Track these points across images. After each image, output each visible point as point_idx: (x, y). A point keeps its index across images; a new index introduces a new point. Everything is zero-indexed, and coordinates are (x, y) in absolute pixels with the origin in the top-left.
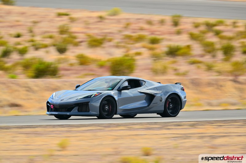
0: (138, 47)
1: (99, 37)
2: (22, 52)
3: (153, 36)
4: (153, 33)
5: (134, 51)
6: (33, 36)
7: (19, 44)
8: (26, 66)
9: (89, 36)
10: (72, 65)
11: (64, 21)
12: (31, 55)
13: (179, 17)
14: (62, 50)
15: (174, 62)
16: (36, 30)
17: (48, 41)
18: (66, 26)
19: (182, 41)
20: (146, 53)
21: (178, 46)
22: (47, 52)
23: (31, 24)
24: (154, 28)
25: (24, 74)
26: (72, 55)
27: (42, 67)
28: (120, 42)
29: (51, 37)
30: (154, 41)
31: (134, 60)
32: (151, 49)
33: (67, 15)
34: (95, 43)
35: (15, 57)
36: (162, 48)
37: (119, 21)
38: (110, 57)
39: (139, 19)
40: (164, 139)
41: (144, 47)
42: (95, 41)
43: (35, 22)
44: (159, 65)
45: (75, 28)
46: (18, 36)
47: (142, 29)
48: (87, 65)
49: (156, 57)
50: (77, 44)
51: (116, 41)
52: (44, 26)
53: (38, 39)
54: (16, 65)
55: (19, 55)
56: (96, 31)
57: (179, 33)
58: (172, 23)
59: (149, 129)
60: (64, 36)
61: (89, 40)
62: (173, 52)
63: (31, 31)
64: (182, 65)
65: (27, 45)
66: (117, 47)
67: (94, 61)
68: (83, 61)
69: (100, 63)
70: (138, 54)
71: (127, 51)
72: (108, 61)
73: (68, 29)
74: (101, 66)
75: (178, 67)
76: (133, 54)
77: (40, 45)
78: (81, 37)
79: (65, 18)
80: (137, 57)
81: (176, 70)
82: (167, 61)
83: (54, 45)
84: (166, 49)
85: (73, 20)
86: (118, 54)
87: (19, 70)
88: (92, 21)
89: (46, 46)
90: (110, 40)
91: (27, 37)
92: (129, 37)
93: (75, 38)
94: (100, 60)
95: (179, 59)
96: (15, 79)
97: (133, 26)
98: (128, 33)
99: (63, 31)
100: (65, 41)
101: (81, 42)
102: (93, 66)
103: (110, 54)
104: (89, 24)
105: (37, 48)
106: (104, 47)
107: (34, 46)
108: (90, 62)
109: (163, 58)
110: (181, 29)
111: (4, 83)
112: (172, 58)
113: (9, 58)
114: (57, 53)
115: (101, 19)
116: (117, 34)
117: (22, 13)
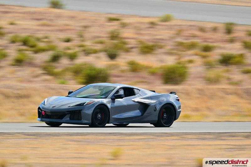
0: (189, 55)
1: (151, 44)
2: (72, 57)
3: (205, 44)
4: (205, 40)
5: (187, 59)
6: (83, 41)
7: (69, 49)
8: (77, 72)
9: (141, 42)
10: (123, 71)
11: (113, 26)
12: (81, 60)
13: (231, 24)
14: (112, 56)
15: (228, 71)
16: (87, 35)
17: (99, 47)
18: (117, 31)
19: (235, 49)
20: (198, 60)
21: (232, 55)
22: (98, 58)
23: (81, 29)
24: (207, 35)
25: (75, 79)
26: (122, 61)
27: (93, 73)
28: (173, 49)
29: (101, 43)
30: (207, 49)
31: (186, 68)
32: (204, 57)
33: (117, 20)
34: (146, 50)
35: (65, 62)
36: (215, 56)
37: (170, 28)
38: (163, 64)
39: (191, 26)
40: (217, 150)
41: (196, 55)
42: (147, 47)
43: (86, 27)
44: (212, 74)
45: (126, 33)
46: (68, 41)
47: (194, 36)
48: (138, 72)
49: (209, 66)
50: (128, 50)
51: (169, 47)
52: (94, 31)
53: (88, 44)
54: (66, 70)
55: (70, 60)
56: (147, 37)
57: (232, 41)
58: (226, 31)
59: (203, 139)
60: (115, 42)
61: (140, 46)
62: (226, 61)
63: (81, 36)
64: (236, 74)
65: (77, 49)
66: (169, 54)
67: (147, 67)
68: (134, 68)
69: (152, 70)
70: (191, 62)
71: (179, 59)
72: (161, 68)
73: (118, 34)
74: (153, 74)
75: (231, 76)
76: (186, 61)
77: (91, 50)
78: (132, 43)
79: (116, 23)
80: (190, 65)
81: (229, 79)
82: (220, 70)
83: (105, 51)
84: (219, 58)
85: (124, 25)
86: (170, 61)
87: (69, 75)
88: (143, 26)
89: (95, 52)
90: (161, 47)
91: (76, 42)
92: (180, 44)
93: (125, 43)
94: (150, 67)
95: (233, 68)
96: (66, 84)
97: (187, 33)
98: (179, 40)
99: (114, 36)
100: (116, 47)
101: (132, 48)
102: (145, 74)
103: (162, 61)
104: (140, 29)
105: (88, 53)
106: (155, 54)
107: (84, 51)
108: (141, 69)
109: (217, 66)
110: (234, 37)
111: (54, 89)
112: (225, 67)
113: (59, 63)
114: (108, 59)
115: (153, 24)
116: (169, 40)
117: (72, 18)
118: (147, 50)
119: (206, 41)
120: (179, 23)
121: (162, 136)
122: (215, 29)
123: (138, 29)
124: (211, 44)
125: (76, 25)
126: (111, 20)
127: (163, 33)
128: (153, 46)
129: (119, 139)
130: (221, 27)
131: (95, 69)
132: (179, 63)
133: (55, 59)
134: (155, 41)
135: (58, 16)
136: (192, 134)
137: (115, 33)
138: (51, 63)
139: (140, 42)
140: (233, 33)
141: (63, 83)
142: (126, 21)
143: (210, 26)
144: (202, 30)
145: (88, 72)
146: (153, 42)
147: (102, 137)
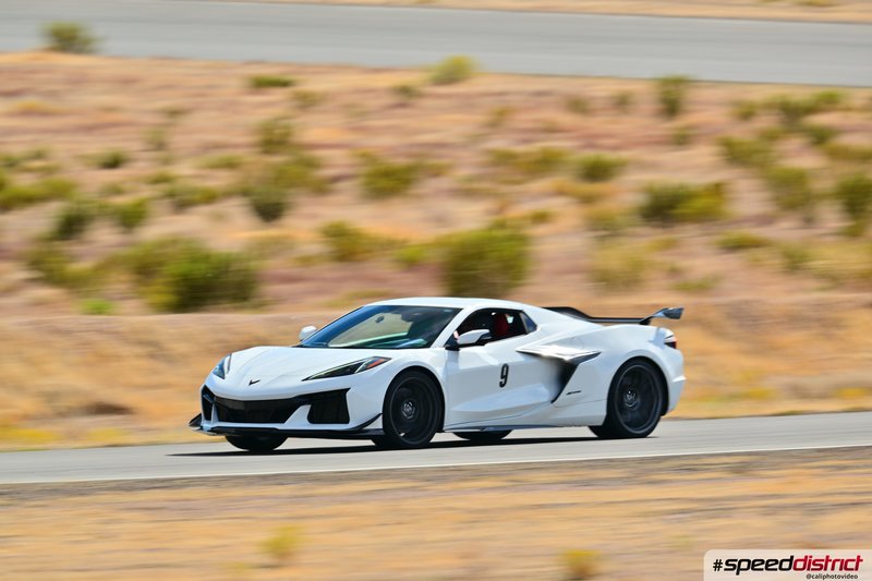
0: (534, 196)
1: (401, 162)
2: (130, 219)
3: (590, 155)
4: (590, 141)
5: (527, 208)
6: (167, 162)
7: (116, 190)
8: (144, 269)
9: (368, 158)
10: (307, 261)
11: (270, 107)
12: (162, 228)
13: (679, 82)
14: (269, 212)
15: (669, 245)
16: (179, 140)
17: (221, 180)
18: (285, 122)
19: (692, 168)
20: (568, 213)
21: (681, 187)
22: (219, 218)
23: (158, 120)
24: (597, 124)
25: (141, 295)
26: (304, 226)
27: (201, 269)
28: (479, 178)
29: (230, 165)
30: (597, 172)
31: (523, 240)
32: (587, 200)
33: (285, 84)
34: (383, 183)
35: (104, 237)
36: (626, 193)
37: (468, 103)
38: (443, 232)
39: (539, 94)
40: (641, 519)
41: (560, 193)
42: (388, 174)
43: (174, 113)
44: (614, 256)
45: (315, 130)
46: (114, 163)
47: (552, 130)
48: (359, 261)
49: (605, 229)
50: (322, 189)
51: (463, 172)
52: (205, 126)
53: (185, 171)
54: (109, 264)
55: (122, 229)
56: (388, 140)
57: (682, 140)
58: (661, 107)
59: (587, 483)
60: (278, 159)
61: (364, 170)
62: (664, 210)
63: (160, 146)
64: (698, 254)
65: (147, 192)
66: (467, 193)
67: (389, 245)
68: (346, 248)
69: (406, 253)
70: (541, 218)
71: (501, 210)
72: (438, 244)
73: (287, 134)
74: (411, 264)
75: (683, 263)
76: (524, 218)
77: (194, 191)
78: (337, 161)
79: (277, 95)
80: (540, 230)
81: (674, 272)
82: (643, 243)
83: (245, 193)
84: (637, 200)
85: (307, 102)
86: (469, 219)
87: (119, 282)
88: (373, 103)
89: (210, 198)
90: (437, 172)
91: (143, 167)
92: (504, 159)
93: (312, 164)
94: (403, 244)
95: (689, 234)
96: (110, 314)
97: (524, 120)
98: (500, 143)
99: (273, 141)
100: (281, 178)
101: (336, 179)
102: (382, 267)
103: (441, 220)
104: (364, 114)
105: (182, 202)
106: (419, 197)
107: (171, 195)
108: (369, 251)
109: (630, 230)
110: (690, 127)
111: (67, 333)
112: (659, 231)
113: (82, 243)
114: (255, 221)
115: (406, 95)
116: (464, 146)
117: (126, 82)
118: (389, 182)
119: (592, 146)
120: (498, 85)
121: (443, 479)
122: (622, 103)
123: (354, 111)
124: (609, 156)
125: (141, 108)
126: (262, 84)
127: (441, 124)
128: (410, 169)
129: (296, 497)
130: (645, 93)
131: (207, 258)
132: (501, 225)
133: (71, 227)
134: (415, 150)
135: (79, 81)
136: (548, 468)
137: (277, 131)
138: (57, 243)
139: (363, 156)
140: (687, 112)
141: (99, 311)
142: (314, 85)
143: (602, 90)
144: (578, 105)
145: (184, 267)
146: (410, 156)
147: (237, 492)
